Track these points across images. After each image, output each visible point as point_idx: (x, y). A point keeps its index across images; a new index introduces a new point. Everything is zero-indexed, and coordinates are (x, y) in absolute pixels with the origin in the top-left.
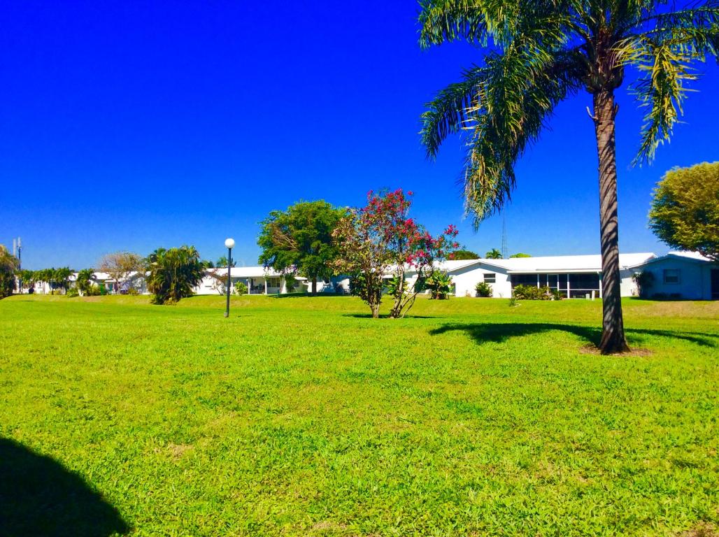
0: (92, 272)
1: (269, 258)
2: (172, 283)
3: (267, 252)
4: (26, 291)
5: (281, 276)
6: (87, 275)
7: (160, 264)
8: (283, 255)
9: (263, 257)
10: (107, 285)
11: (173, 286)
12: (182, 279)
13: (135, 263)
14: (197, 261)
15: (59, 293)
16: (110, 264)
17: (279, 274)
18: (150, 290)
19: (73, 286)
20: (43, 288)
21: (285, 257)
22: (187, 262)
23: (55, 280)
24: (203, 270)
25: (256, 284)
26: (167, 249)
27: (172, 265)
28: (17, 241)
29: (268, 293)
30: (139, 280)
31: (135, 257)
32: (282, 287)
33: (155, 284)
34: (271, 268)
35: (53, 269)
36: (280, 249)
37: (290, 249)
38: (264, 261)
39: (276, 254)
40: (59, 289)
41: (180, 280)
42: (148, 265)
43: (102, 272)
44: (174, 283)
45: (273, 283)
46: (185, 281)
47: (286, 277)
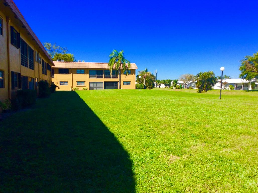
0: (177, 81)
1: (244, 75)
2: (204, 85)
3: (243, 73)
4: (158, 87)
5: (249, 83)
6: (176, 82)
7: (200, 78)
8: (250, 74)
9: (241, 75)
10: (182, 86)
11: (205, 86)
12: (208, 83)
13: (192, 77)
14: (214, 77)
15: (168, 88)
16: (184, 78)
17: (248, 82)
18: (197, 87)
19: (172, 85)
20: (163, 86)
21: (251, 75)
22: (210, 77)
23: (166, 83)
24: (217, 80)
25: (238, 86)
26: (203, 72)
27: (205, 78)
28: (156, 71)
29: (243, 90)
30: (193, 84)
31: (192, 76)
32: (249, 87)
33: (198, 85)
34: (245, 79)
35: (166, 80)
36: (249, 72)
37: (254, 71)
38: (242, 77)
39: (247, 74)
40: (167, 87)
41: (207, 84)
42: (196, 78)
43: (181, 81)
44: (205, 85)
45: (246, 85)
46: (209, 84)
47: (251, 83)
